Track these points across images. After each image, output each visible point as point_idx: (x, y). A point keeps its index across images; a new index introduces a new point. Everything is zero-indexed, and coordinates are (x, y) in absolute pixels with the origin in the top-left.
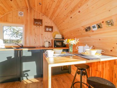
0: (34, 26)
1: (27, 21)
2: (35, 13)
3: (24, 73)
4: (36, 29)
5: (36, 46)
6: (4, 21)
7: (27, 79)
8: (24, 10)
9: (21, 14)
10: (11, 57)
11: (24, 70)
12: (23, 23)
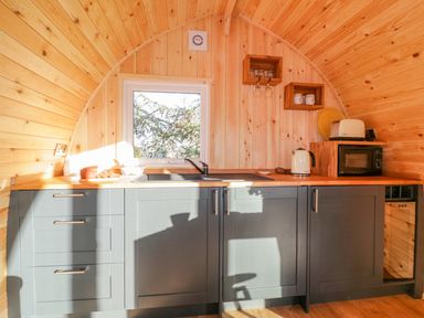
0: (243, 86)
1: (218, 68)
2: (247, 33)
3: (235, 286)
4: (250, 100)
5: (250, 167)
6: (137, 72)
7: (239, 309)
8: (208, 24)
9: (197, 41)
10: (188, 215)
11: (233, 271)
12: (204, 77)
